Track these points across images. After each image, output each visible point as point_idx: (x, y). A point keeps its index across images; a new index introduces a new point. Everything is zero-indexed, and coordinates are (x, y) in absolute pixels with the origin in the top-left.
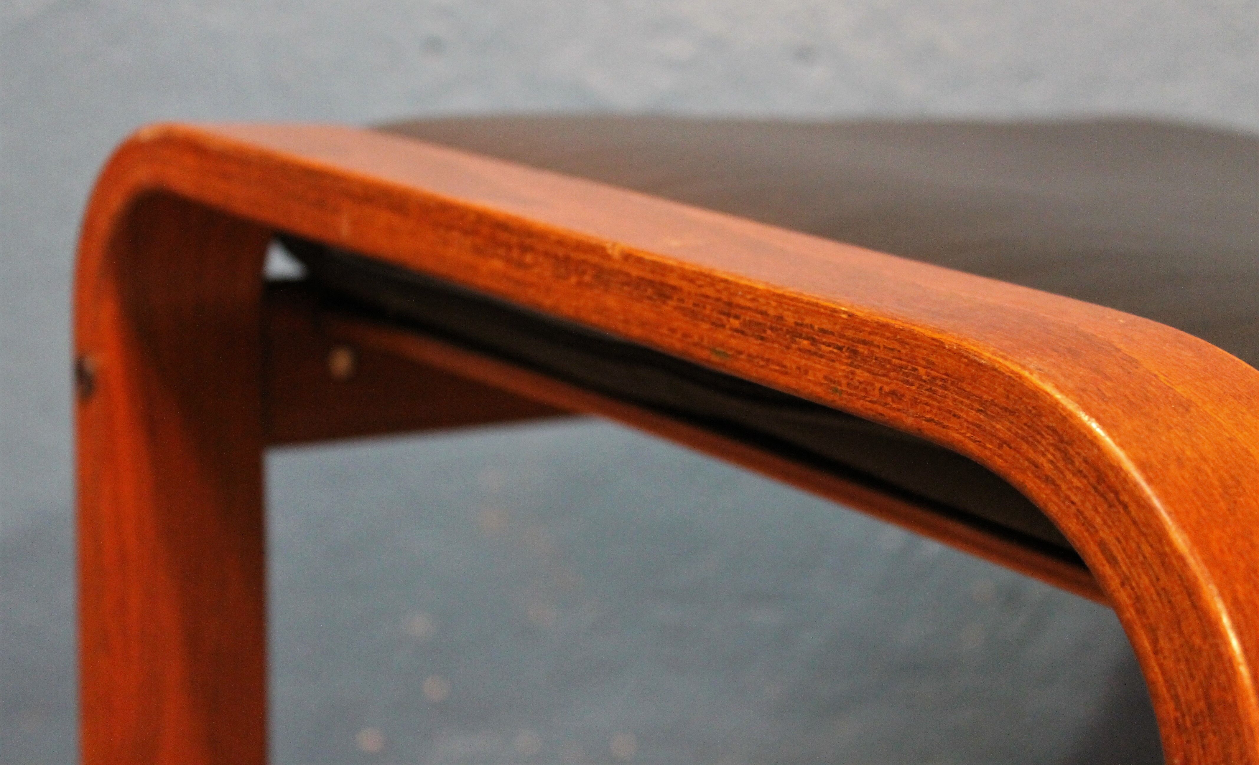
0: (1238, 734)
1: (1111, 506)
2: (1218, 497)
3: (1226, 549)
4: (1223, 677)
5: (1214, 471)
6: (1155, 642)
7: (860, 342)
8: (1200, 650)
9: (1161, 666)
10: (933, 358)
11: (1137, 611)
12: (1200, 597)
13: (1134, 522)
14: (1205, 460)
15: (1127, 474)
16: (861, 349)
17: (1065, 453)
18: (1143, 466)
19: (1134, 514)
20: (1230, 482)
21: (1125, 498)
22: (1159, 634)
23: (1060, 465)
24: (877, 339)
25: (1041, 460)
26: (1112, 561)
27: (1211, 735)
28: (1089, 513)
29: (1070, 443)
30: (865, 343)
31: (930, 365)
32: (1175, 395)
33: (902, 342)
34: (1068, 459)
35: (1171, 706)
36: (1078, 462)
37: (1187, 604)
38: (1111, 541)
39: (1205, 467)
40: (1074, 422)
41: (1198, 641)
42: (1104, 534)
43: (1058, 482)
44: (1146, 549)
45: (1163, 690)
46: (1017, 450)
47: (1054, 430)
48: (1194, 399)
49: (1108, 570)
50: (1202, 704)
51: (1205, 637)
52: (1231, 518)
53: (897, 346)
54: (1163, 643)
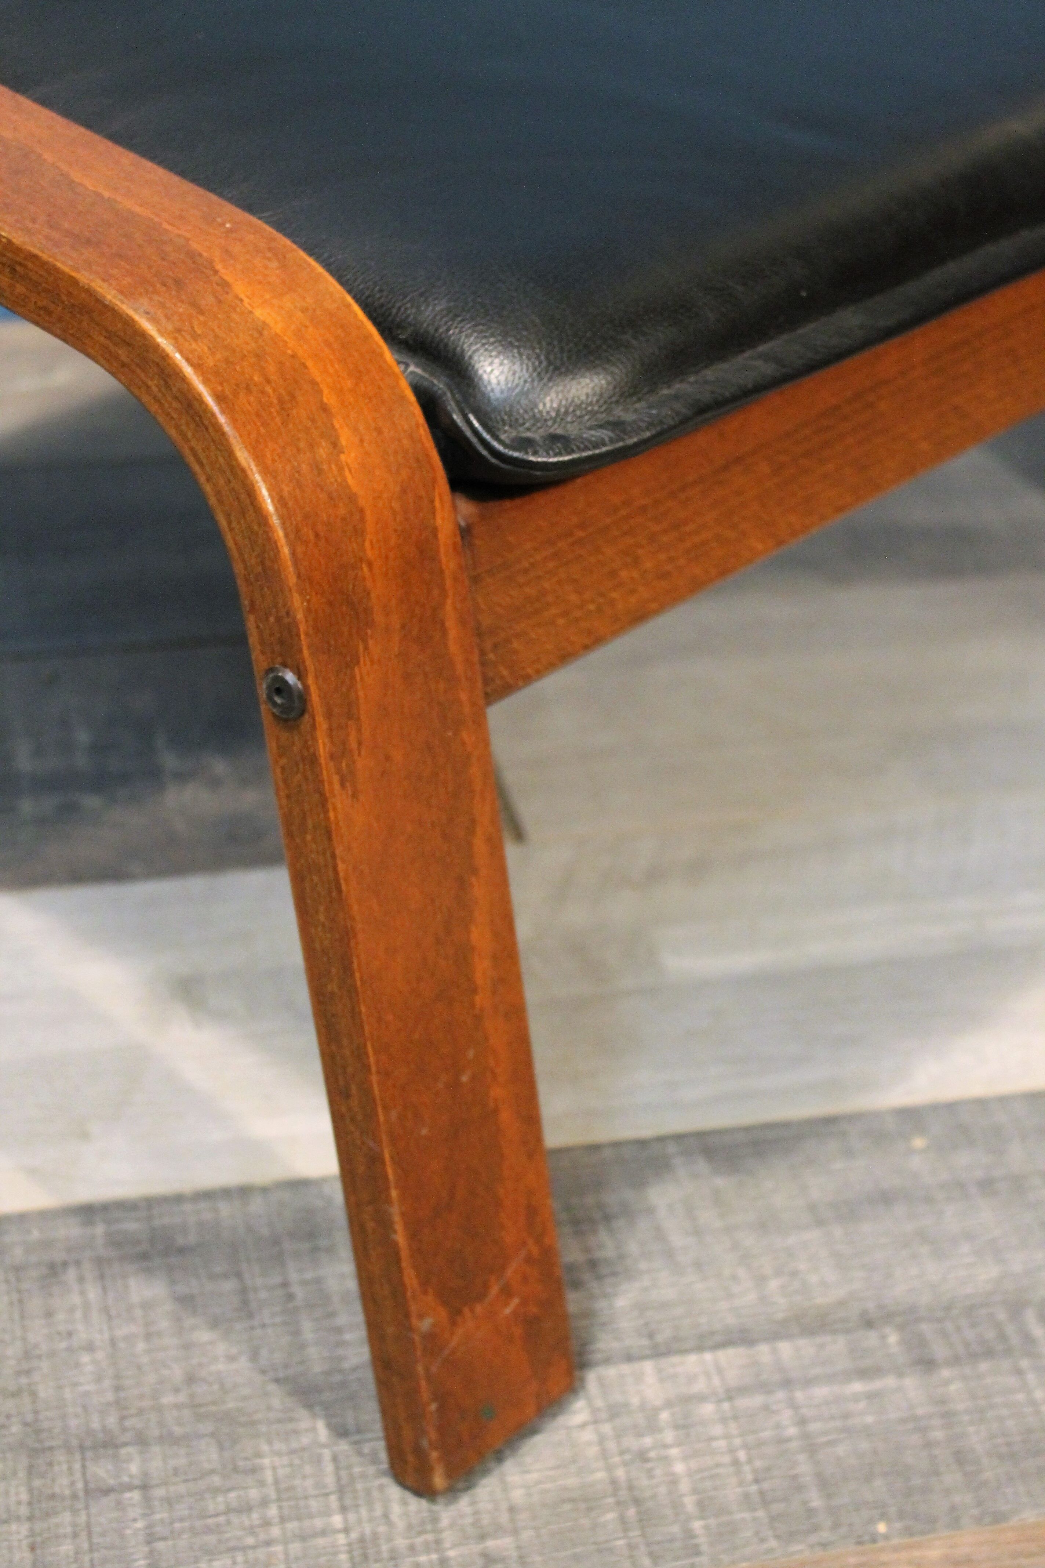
0: (282, 591)
1: (197, 425)
2: (275, 414)
3: (276, 458)
4: (272, 553)
5: (274, 390)
6: (229, 523)
7: (16, 262)
8: (257, 534)
9: (234, 540)
10: (71, 289)
11: (218, 500)
12: (256, 499)
13: (213, 441)
14: (268, 381)
15: (207, 405)
16: (18, 268)
17: (166, 382)
18: (220, 398)
19: (212, 434)
20: (287, 398)
21: (206, 422)
22: (232, 518)
23: (163, 389)
24: (30, 265)
25: (150, 383)
26: (201, 464)
27: (266, 589)
28: (184, 428)
29: (169, 376)
30: (20, 264)
31: (70, 294)
32: (253, 320)
33: (49, 273)
34: (168, 386)
35: (241, 566)
36: (174, 390)
37: (248, 502)
38: (199, 449)
39: (268, 389)
40: (171, 362)
41: (256, 527)
42: (193, 443)
43: (162, 401)
44: (221, 460)
45: (235, 553)
46: (134, 372)
47: (158, 364)
48: (267, 321)
49: (196, 468)
50: (260, 569)
51: (259, 525)
52: (283, 430)
53: (44, 273)
54: (234, 524)
